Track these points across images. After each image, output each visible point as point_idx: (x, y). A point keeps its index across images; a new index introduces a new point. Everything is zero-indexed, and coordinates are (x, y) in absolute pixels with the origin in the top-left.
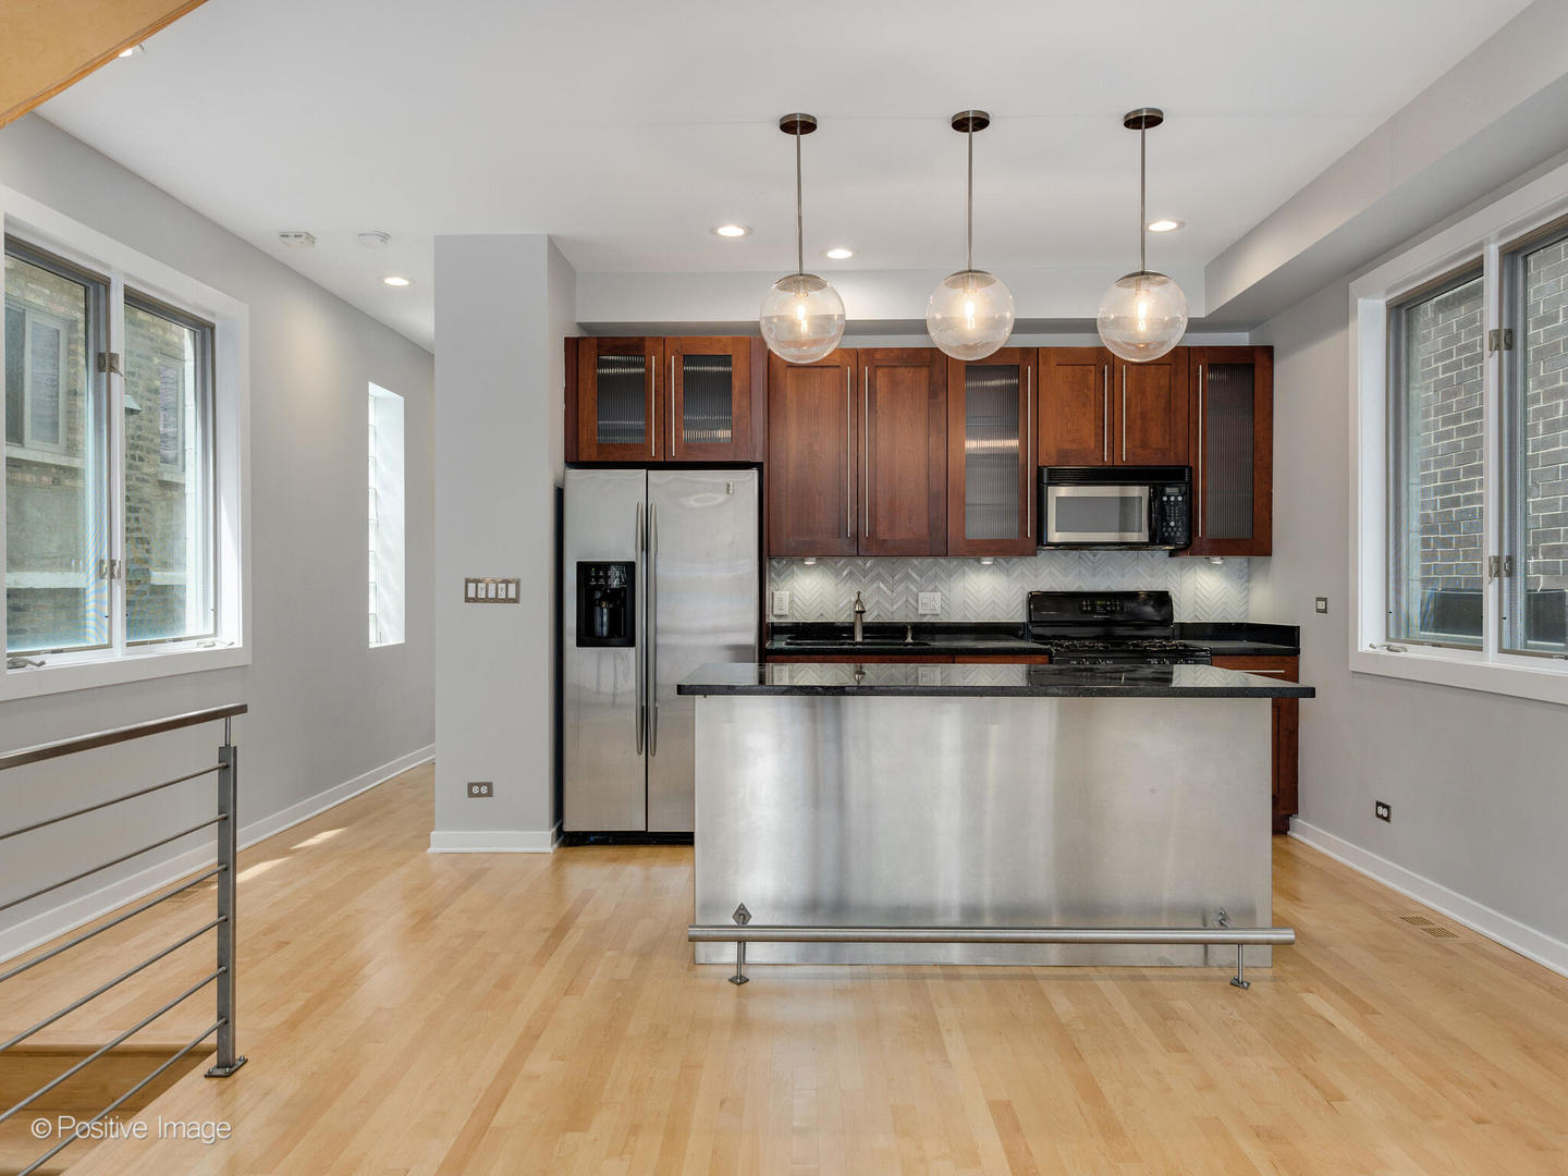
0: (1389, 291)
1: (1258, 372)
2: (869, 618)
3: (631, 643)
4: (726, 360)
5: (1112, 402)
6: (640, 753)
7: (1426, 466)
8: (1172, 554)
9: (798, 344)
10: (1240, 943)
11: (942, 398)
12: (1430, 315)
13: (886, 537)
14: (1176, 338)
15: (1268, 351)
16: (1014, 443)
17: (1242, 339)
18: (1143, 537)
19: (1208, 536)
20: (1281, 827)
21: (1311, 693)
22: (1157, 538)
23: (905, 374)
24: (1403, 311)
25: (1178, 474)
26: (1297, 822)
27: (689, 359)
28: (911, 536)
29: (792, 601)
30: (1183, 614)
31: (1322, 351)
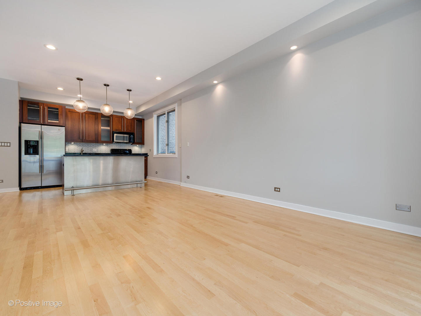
0: (157, 114)
1: (143, 121)
2: (83, 152)
3: (38, 154)
4: (57, 109)
5: (123, 123)
6: (40, 173)
7: (161, 134)
8: (132, 144)
9: (80, 110)
10: (141, 183)
11: (97, 120)
12: (163, 118)
13: (88, 140)
14: (133, 116)
15: (144, 119)
16: (109, 128)
17: (141, 117)
18: (128, 141)
19: (137, 142)
20: (145, 178)
21: (148, 156)
22: (130, 142)
23: (91, 115)
24: (158, 117)
25: (133, 134)
26: (147, 177)
27: (49, 108)
28: (92, 140)
29: (68, 149)
30: (133, 152)
31: (150, 120)
